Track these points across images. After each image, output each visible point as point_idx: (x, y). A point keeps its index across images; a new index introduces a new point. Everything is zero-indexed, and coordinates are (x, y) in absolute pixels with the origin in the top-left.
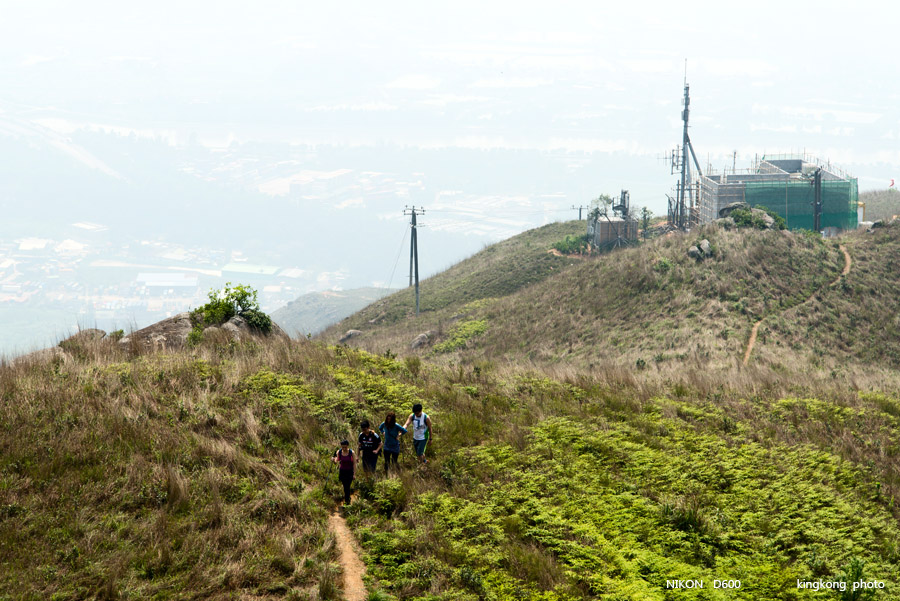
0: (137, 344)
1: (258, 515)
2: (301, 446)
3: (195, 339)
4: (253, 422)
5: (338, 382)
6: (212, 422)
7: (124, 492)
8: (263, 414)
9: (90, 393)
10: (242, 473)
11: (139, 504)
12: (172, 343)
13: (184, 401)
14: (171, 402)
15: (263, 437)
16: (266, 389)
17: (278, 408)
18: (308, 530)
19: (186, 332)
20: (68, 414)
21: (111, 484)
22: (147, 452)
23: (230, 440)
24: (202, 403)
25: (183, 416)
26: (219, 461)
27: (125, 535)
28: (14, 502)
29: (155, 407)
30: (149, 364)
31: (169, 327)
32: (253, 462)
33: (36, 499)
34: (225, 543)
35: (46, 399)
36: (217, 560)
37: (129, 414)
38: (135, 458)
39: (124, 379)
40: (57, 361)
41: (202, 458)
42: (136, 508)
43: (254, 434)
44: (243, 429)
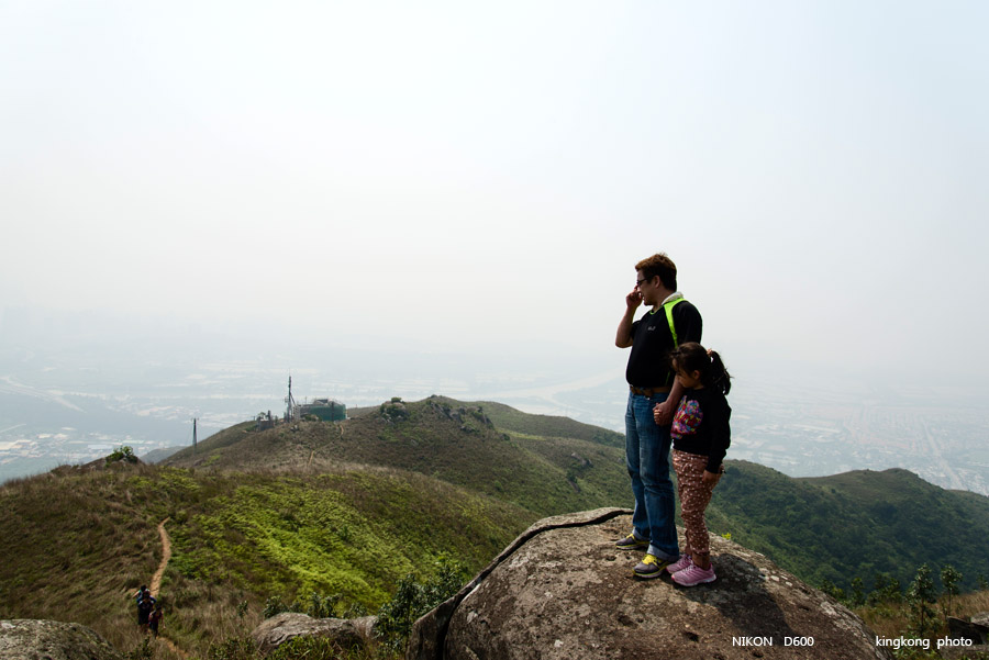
0: (83, 469)
1: (130, 528)
2: (148, 502)
3: (107, 466)
4: (129, 494)
5: (163, 479)
6: (113, 496)
7: (75, 524)
8: (133, 491)
9: (62, 488)
10: (124, 513)
11: (82, 528)
12: (99, 468)
13: (102, 489)
14: (97, 489)
15: (133, 500)
16: (135, 483)
17: (139, 489)
18: (149, 532)
19: (104, 465)
20: (53, 496)
21: (70, 522)
22: (85, 508)
23: (119, 502)
24: (110, 489)
25: (101, 494)
26: (115, 510)
27: (75, 540)
28: (28, 531)
29: (89, 492)
30: (88, 477)
31: (97, 463)
32: (128, 509)
33: (37, 530)
34: (116, 539)
35: (44, 491)
36: (113, 546)
37: (79, 495)
38: (80, 511)
39: (77, 483)
40: (49, 478)
41: (108, 509)
42: (80, 530)
43: (130, 499)
44: (126, 497)
